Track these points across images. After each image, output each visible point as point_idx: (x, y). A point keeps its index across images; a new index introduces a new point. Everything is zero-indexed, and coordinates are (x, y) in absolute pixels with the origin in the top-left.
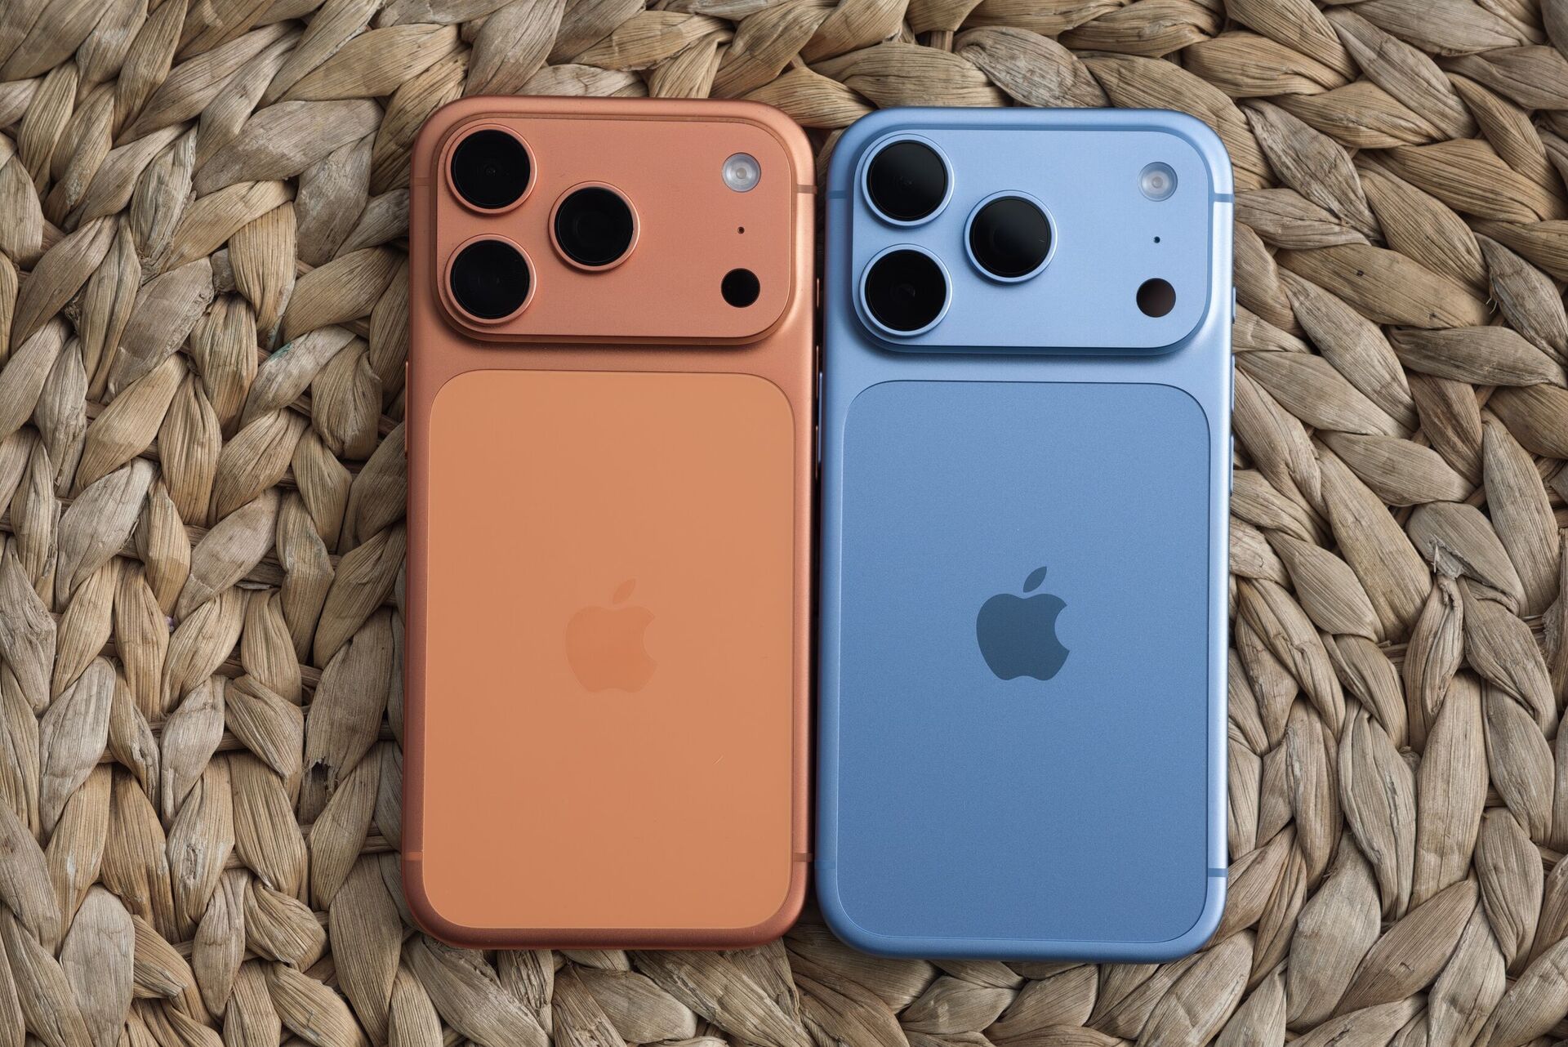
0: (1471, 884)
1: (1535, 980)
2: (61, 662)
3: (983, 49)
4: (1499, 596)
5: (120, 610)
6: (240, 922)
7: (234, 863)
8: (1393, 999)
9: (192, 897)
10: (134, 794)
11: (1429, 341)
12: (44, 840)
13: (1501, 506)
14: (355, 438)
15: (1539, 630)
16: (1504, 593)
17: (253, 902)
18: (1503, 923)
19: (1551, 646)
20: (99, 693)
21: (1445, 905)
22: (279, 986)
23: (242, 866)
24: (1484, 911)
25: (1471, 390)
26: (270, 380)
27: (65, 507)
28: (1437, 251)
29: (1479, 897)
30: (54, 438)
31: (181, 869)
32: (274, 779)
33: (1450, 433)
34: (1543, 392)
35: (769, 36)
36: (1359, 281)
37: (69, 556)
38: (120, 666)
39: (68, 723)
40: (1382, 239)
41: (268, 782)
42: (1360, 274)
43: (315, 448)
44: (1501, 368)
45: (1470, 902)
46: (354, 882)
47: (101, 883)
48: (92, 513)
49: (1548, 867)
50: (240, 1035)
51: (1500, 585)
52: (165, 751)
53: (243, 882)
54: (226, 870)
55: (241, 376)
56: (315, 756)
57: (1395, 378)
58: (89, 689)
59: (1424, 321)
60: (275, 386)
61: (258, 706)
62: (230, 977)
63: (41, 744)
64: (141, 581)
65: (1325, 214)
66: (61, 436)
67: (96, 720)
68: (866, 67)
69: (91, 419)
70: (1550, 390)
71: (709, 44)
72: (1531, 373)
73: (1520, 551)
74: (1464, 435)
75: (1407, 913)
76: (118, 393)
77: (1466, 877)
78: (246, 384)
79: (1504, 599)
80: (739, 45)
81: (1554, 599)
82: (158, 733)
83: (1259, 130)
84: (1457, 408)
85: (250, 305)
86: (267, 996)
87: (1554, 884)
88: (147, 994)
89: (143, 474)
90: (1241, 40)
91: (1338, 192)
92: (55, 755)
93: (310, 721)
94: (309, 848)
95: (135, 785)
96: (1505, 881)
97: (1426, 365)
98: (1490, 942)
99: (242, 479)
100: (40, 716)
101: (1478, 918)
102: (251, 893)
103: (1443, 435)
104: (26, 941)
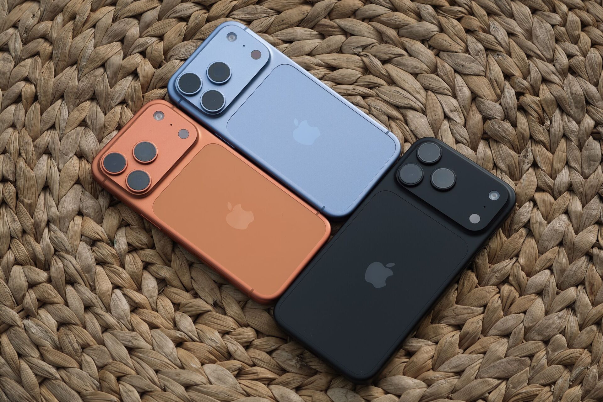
0: (429, 92)
1: (459, 92)
2: (145, 337)
3: (173, 55)
4: (373, 45)
5: (143, 318)
6: (235, 342)
7: (222, 335)
8: (442, 123)
9: (222, 347)
10: (189, 344)
11: (308, 19)
12: (182, 368)
13: (354, 31)
14: (148, 241)
15: (386, 42)
16: (372, 44)
17: (233, 337)
18: (442, 91)
19: (391, 42)
20: (159, 334)
21: (430, 99)
22: (257, 346)
23: (224, 333)
24: (437, 93)
25: (324, 19)
26: (119, 249)
27: (111, 313)
28: (290, 3)
29: (433, 92)
30: (93, 303)
31: (214, 345)
32: (209, 313)
33: (330, 29)
34: (337, 5)
35: (133, 95)
36: (284, 22)
37: (122, 319)
38: (157, 327)
39: (160, 345)
40: (279, 12)
41: (209, 314)
42: (283, 21)
43: (142, 252)
44: (325, 9)
45: (433, 94)
46: (246, 314)
47: (203, 364)
48: (117, 307)
49: (438, 75)
50: (261, 362)
51: (371, 43)
52: (184, 330)
53: (227, 336)
54: (222, 337)
55: (113, 254)
56: (211, 302)
57: (310, 32)
58: (157, 336)
59: (303, 16)
60: (121, 249)
61: (190, 304)
62: (246, 354)
63: (160, 353)
64: (141, 310)
65: (265, 18)
66: (94, 301)
67: (164, 339)
68: (157, 81)
69: (95, 294)
70: (337, 4)
71: (124, 108)
72: (331, 5)
73: (366, 34)
74: (333, 27)
75: (426, 109)
76: (94, 283)
77: (427, 92)
78: (116, 254)
79: (374, 44)
80: (130, 102)
81: (382, 36)
82: (179, 330)
83: (236, 17)
84: (327, 24)
85: (99, 240)
86: (257, 350)
87: (441, 76)
88: (236, 373)
89: (117, 291)
90: (215, 7)
91: (262, 12)
92: (165, 352)
93: (203, 297)
94: (231, 317)
95: (186, 342)
96: (434, 84)
97: (312, 24)
98: (444, 96)
99: (136, 271)
100: (154, 349)
101: (437, 95)
102: (231, 336)
103: (330, 31)
104: (203, 387)
